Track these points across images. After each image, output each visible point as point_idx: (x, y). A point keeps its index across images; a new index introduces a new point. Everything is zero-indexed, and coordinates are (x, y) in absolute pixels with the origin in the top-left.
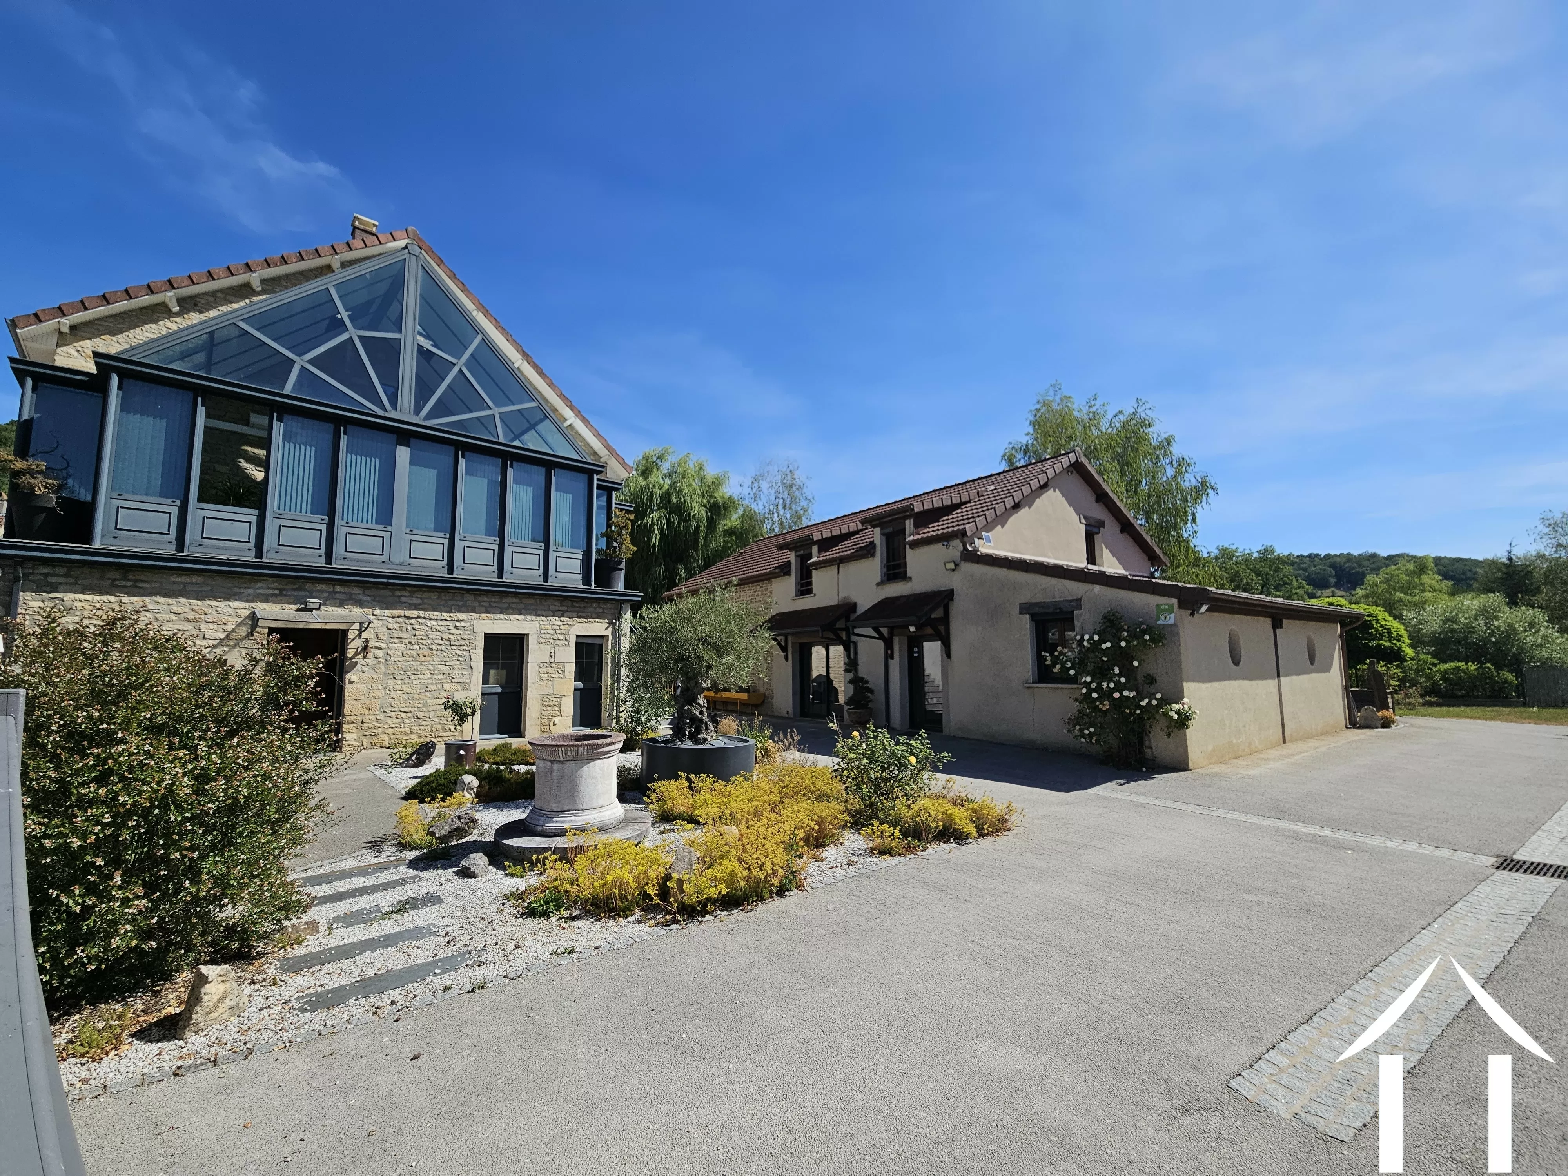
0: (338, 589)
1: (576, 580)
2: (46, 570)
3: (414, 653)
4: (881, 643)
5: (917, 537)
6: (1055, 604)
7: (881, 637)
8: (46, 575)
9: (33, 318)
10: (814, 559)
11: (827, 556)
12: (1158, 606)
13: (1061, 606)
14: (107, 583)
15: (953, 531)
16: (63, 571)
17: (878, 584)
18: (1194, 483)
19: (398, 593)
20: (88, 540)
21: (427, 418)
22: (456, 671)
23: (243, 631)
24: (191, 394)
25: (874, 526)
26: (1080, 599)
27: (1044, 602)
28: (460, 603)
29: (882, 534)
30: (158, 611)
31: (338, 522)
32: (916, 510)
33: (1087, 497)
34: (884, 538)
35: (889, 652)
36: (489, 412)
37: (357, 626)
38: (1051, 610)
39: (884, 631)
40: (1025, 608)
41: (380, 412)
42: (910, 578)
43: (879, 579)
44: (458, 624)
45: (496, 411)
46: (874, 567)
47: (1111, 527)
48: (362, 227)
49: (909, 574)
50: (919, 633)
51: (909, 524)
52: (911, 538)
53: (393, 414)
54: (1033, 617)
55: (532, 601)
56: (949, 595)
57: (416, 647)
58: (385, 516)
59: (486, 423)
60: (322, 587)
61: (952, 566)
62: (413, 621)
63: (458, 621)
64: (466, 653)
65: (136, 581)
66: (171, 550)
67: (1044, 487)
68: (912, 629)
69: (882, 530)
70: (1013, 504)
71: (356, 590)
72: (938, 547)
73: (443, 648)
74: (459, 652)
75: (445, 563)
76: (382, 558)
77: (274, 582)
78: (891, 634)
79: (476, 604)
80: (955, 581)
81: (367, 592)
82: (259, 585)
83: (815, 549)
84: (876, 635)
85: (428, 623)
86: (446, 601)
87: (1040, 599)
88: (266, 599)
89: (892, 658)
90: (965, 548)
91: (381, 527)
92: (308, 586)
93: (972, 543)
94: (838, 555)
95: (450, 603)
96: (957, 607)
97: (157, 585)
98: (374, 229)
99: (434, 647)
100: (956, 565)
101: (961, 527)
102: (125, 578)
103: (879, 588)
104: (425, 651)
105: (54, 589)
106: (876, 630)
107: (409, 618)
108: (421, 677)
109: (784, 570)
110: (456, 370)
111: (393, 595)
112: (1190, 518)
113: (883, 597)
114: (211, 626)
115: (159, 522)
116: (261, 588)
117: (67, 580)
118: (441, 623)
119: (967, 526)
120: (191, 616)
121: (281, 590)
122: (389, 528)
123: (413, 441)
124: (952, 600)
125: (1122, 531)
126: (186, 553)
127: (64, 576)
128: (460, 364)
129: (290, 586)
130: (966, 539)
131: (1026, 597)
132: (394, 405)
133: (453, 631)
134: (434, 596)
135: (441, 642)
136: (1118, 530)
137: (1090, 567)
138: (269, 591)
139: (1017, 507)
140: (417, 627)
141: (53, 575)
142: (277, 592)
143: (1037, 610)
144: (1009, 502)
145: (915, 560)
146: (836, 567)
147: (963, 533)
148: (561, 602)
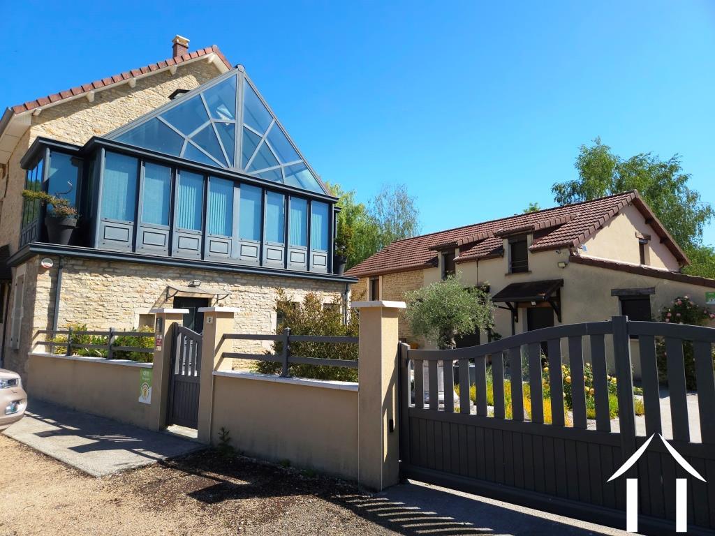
0: (207, 274)
1: (323, 269)
2: (73, 262)
3: (243, 313)
4: (509, 312)
5: (536, 246)
6: (637, 291)
7: (511, 308)
8: (73, 265)
9: (23, 108)
10: (457, 258)
11: (466, 255)
12: (707, 293)
13: (641, 291)
14: (101, 270)
15: (563, 243)
16: (81, 262)
17: (506, 275)
18: (701, 208)
19: (235, 277)
20: (93, 246)
21: (248, 171)
22: (263, 324)
23: (163, 298)
24: (137, 159)
25: (503, 238)
26: (654, 288)
27: (629, 289)
28: (265, 283)
29: (509, 243)
30: (124, 286)
31: (207, 234)
32: (536, 229)
33: (641, 220)
34: (510, 246)
35: (515, 318)
36: (278, 167)
37: (216, 296)
38: (633, 294)
39: (512, 304)
40: (615, 292)
41: (226, 168)
42: (531, 272)
43: (507, 271)
44: (264, 295)
45: (283, 165)
46: (504, 264)
47: (655, 239)
48: (181, 43)
49: (529, 269)
50: (538, 306)
51: (530, 238)
52: (532, 247)
53: (231, 169)
54: (621, 298)
55: (301, 282)
56: (560, 283)
57: (244, 309)
58: (229, 231)
59: (278, 173)
60: (199, 273)
61: (563, 265)
62: (242, 294)
63: (265, 294)
64: (268, 313)
65: (114, 268)
66: (129, 251)
67: (616, 215)
68: (533, 303)
69: (509, 240)
70: (599, 226)
71: (216, 275)
72: (553, 253)
73: (257, 310)
74: (265, 313)
75: (258, 258)
76: (228, 256)
77: (177, 270)
78: (517, 307)
79: (273, 284)
80: (565, 275)
81: (221, 276)
82: (171, 271)
83: (457, 251)
84: (506, 306)
85: (250, 295)
86: (259, 281)
87: (625, 286)
88: (173, 279)
89: (517, 321)
90: (572, 254)
91: (227, 237)
92: (193, 272)
93: (576, 252)
94: (477, 255)
95: (261, 283)
96: (565, 292)
97: (124, 271)
98: (187, 44)
99: (253, 309)
100: (566, 265)
101: (569, 241)
102: (109, 267)
103: (507, 277)
104: (248, 311)
105: (77, 272)
106: (508, 304)
107: (241, 292)
108: (246, 327)
109: (433, 263)
110: (262, 141)
111: (233, 278)
112: (697, 232)
113: (510, 283)
114: (149, 295)
115: (123, 234)
116: (171, 272)
117: (83, 268)
118: (256, 295)
119: (574, 241)
120: (139, 289)
121: (180, 274)
122: (231, 238)
123: (242, 185)
124: (562, 286)
125: (661, 242)
126: (136, 253)
127: (82, 266)
128: (264, 137)
129: (185, 272)
130: (572, 248)
131: (617, 285)
132: (232, 162)
133: (262, 300)
134: (253, 278)
135: (256, 306)
136: (659, 241)
137: (642, 266)
138: (175, 275)
139: (601, 227)
140: (244, 297)
141: (77, 265)
142: (178, 275)
143: (624, 293)
144: (597, 225)
145: (534, 261)
146: (475, 263)
147: (571, 245)
148: (316, 283)
